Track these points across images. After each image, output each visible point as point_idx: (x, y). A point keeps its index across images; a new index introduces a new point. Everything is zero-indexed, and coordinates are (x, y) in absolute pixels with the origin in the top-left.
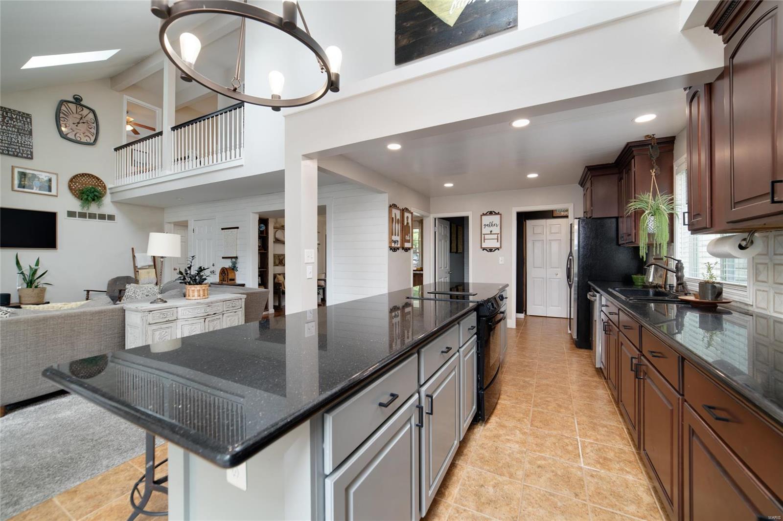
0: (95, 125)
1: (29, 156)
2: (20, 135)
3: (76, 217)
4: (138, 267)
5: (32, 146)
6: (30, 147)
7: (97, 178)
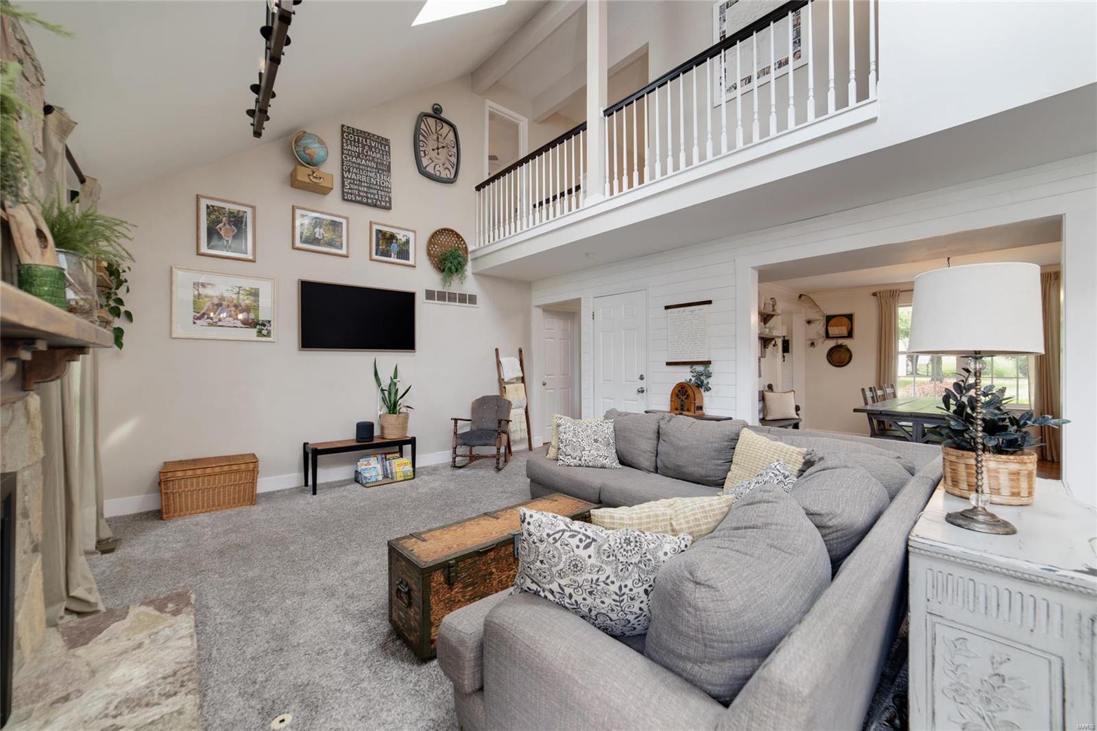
0: (455, 150)
1: (388, 204)
2: (378, 172)
3: (434, 300)
4: (506, 380)
5: (390, 189)
6: (388, 190)
7: (457, 234)
